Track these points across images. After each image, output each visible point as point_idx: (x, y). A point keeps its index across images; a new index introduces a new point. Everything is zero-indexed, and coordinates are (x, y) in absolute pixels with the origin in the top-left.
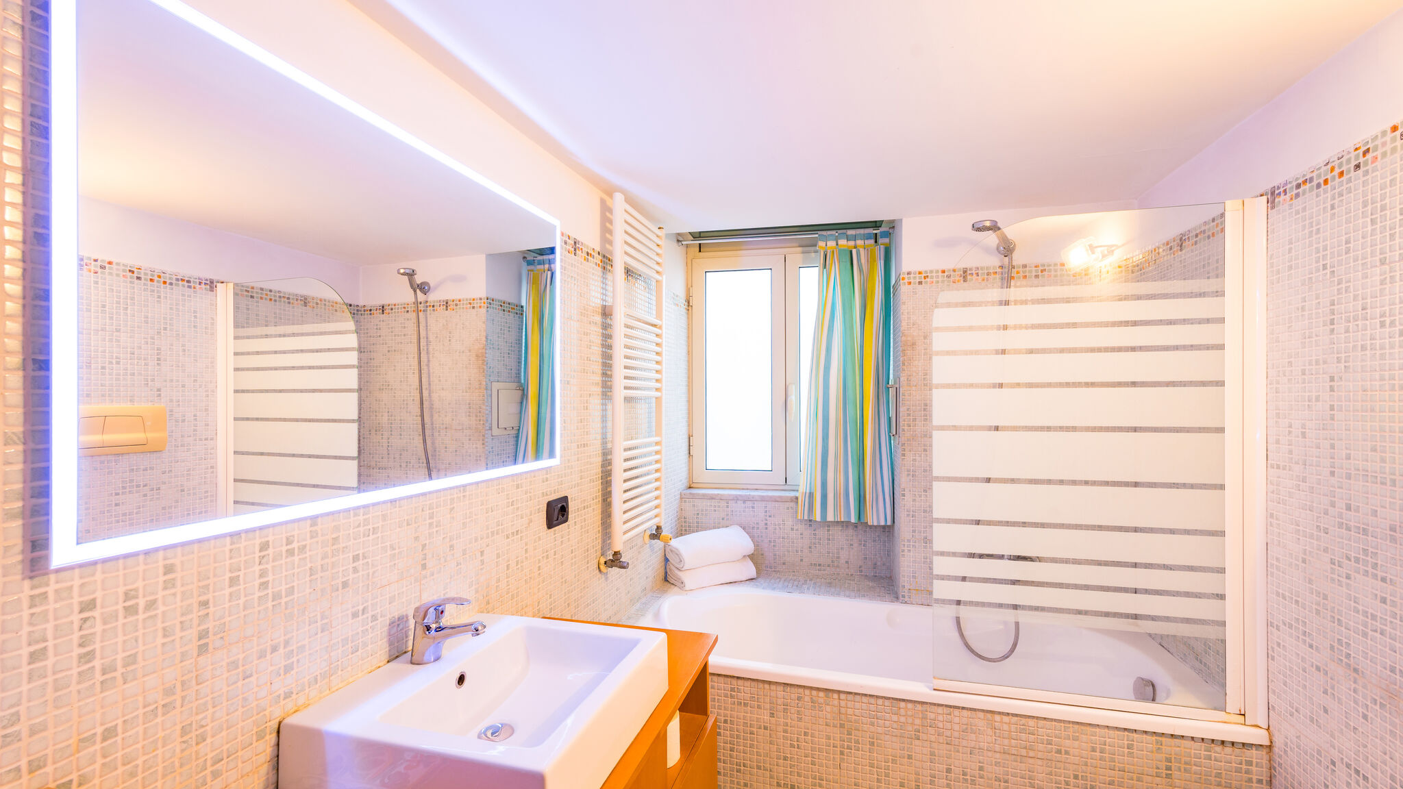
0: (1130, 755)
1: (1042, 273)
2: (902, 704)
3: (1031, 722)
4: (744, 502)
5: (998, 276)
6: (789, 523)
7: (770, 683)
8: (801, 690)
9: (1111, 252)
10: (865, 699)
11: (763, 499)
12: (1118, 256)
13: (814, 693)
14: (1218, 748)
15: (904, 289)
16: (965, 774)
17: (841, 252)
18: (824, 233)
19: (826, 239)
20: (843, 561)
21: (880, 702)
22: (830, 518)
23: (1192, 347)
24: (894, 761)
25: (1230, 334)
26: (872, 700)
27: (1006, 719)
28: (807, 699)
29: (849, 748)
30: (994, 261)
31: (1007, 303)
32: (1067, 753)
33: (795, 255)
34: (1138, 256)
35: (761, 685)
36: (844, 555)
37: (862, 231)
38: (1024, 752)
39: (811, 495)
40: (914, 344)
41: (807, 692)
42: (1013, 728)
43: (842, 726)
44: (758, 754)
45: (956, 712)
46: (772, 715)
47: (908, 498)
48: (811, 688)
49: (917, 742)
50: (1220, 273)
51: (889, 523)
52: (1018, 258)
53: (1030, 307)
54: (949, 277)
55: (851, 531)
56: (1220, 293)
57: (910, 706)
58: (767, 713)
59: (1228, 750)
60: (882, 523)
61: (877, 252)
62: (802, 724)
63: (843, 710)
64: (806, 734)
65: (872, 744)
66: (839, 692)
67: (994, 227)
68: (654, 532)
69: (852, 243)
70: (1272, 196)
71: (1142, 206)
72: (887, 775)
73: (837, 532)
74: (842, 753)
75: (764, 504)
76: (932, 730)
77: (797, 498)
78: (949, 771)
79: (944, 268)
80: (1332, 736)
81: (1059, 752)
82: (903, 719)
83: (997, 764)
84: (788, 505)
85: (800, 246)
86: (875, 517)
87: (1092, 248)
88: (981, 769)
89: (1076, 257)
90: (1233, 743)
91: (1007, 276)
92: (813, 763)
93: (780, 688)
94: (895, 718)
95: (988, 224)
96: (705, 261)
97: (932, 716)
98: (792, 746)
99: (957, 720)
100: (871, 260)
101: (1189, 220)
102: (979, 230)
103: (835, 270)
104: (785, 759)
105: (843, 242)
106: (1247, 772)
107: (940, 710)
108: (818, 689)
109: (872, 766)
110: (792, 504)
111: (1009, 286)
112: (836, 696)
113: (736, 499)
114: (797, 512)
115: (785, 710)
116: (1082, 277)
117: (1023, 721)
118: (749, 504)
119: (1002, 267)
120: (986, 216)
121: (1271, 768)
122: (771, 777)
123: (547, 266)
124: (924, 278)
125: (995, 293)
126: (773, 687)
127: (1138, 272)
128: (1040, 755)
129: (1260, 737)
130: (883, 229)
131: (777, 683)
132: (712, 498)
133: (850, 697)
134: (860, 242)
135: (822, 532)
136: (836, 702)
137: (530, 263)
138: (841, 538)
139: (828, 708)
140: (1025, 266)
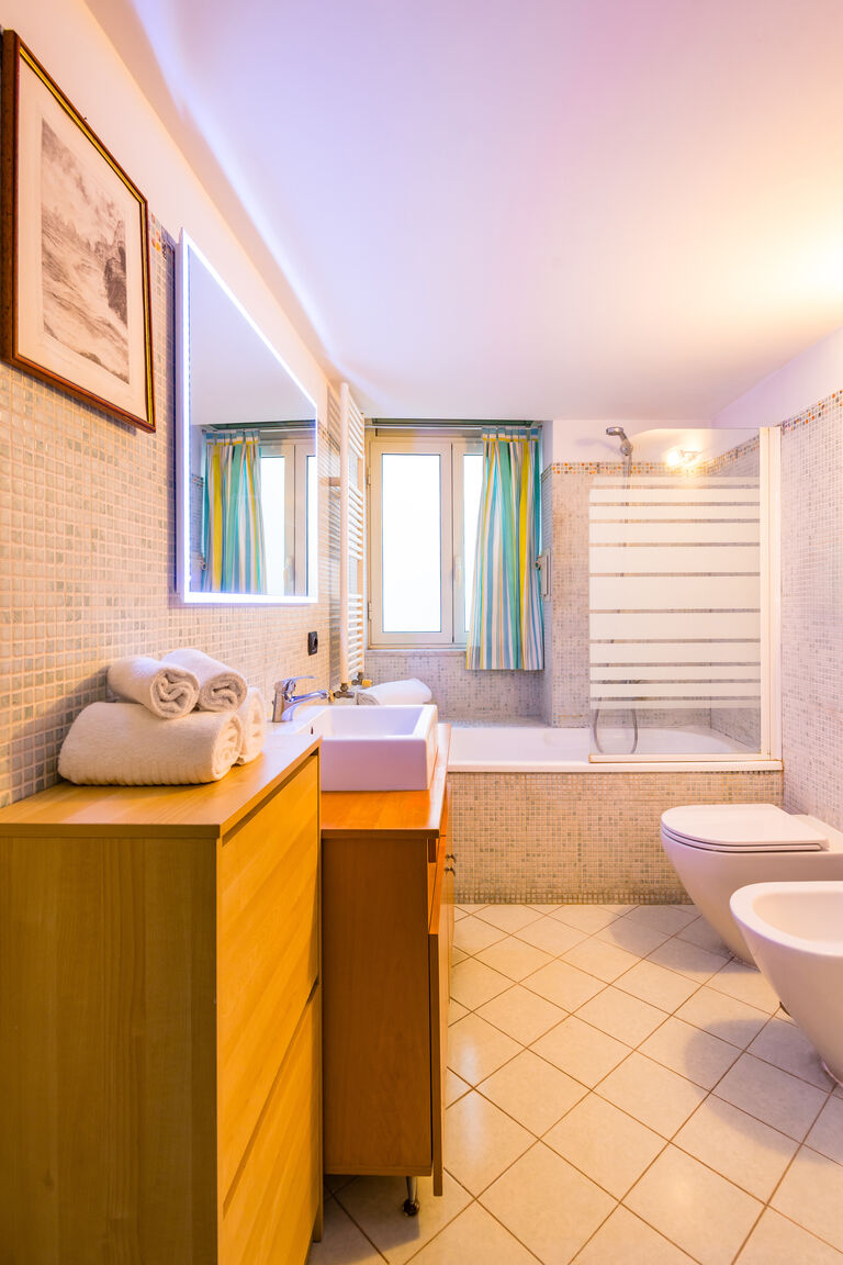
0: (710, 789)
1: (651, 468)
2: (570, 776)
3: (651, 777)
4: (421, 657)
5: (621, 470)
6: (459, 674)
7: (474, 773)
8: (498, 776)
9: (694, 457)
10: (544, 777)
11: (437, 655)
12: (699, 460)
13: (508, 777)
14: (756, 777)
15: (555, 477)
16: (610, 819)
17: (500, 444)
18: (487, 427)
19: (489, 432)
20: (502, 704)
21: (554, 777)
22: (494, 667)
23: (739, 521)
24: (564, 819)
25: (763, 513)
26: (549, 776)
27: (636, 777)
28: (502, 782)
29: (533, 814)
30: (618, 458)
31: (628, 487)
32: (673, 794)
33: (461, 445)
34: (711, 462)
35: (467, 776)
36: (503, 699)
37: (517, 428)
38: (647, 798)
39: (478, 650)
40: (562, 521)
41: (502, 777)
42: (641, 782)
43: (528, 799)
44: (466, 830)
45: (605, 777)
46: (476, 798)
47: (558, 643)
48: (505, 773)
49: (580, 802)
50: (758, 475)
51: (541, 668)
52: (636, 457)
53: (642, 491)
54: (587, 469)
55: (508, 678)
56: (757, 487)
57: (575, 777)
58: (472, 797)
59: (762, 776)
60: (536, 668)
61: (529, 446)
62: (498, 802)
63: (528, 787)
64: (501, 809)
65: (549, 808)
66: (526, 773)
67: (622, 434)
68: (356, 678)
69: (509, 437)
70: (783, 426)
71: (713, 427)
72: (559, 830)
73: (497, 679)
74: (527, 819)
75: (438, 658)
76: (589, 792)
77: (465, 653)
78: (600, 819)
79: (583, 461)
80: (810, 747)
81: (668, 794)
82: (570, 787)
83: (631, 809)
84: (457, 659)
85: (464, 437)
86: (530, 664)
87: (683, 453)
88: (621, 814)
89: (672, 459)
90: (764, 772)
91: (628, 469)
92: (507, 830)
93: (482, 777)
94: (564, 787)
95: (617, 430)
96: (381, 444)
97: (589, 782)
98: (491, 819)
99: (605, 782)
100: (525, 452)
101: (740, 439)
102: (611, 434)
103: (497, 459)
104: (486, 830)
105: (502, 436)
106: (771, 789)
107: (595, 777)
108: (510, 773)
109: (548, 825)
110: (462, 658)
111: (629, 476)
112: (523, 777)
113: (413, 656)
114: (465, 664)
115: (486, 793)
116: (675, 473)
117: (647, 776)
118: (425, 659)
119: (624, 463)
120: (616, 424)
121: (783, 784)
122: (476, 846)
123: (228, 440)
124: (569, 468)
125: (621, 480)
126: (477, 777)
127: (711, 471)
128: (657, 798)
129: (777, 766)
130: (533, 427)
131: (479, 773)
132: (392, 656)
133: (533, 776)
134: (515, 437)
135: (486, 681)
136: (523, 782)
137: (209, 436)
138: (501, 684)
139: (518, 787)
140: (639, 464)
